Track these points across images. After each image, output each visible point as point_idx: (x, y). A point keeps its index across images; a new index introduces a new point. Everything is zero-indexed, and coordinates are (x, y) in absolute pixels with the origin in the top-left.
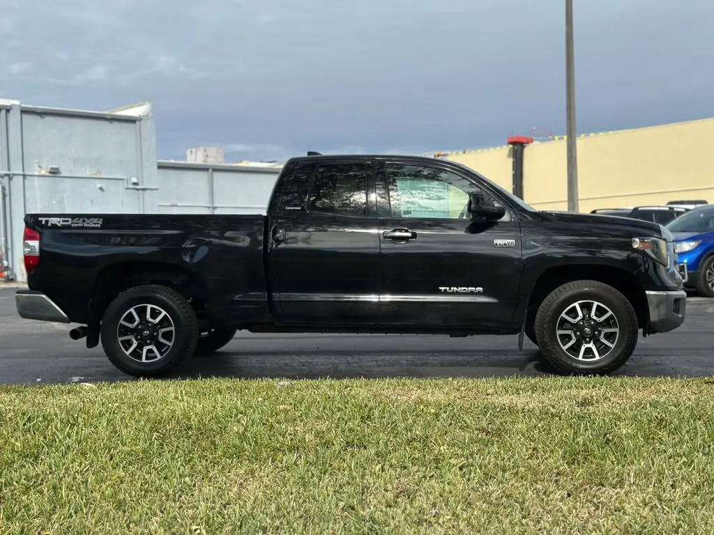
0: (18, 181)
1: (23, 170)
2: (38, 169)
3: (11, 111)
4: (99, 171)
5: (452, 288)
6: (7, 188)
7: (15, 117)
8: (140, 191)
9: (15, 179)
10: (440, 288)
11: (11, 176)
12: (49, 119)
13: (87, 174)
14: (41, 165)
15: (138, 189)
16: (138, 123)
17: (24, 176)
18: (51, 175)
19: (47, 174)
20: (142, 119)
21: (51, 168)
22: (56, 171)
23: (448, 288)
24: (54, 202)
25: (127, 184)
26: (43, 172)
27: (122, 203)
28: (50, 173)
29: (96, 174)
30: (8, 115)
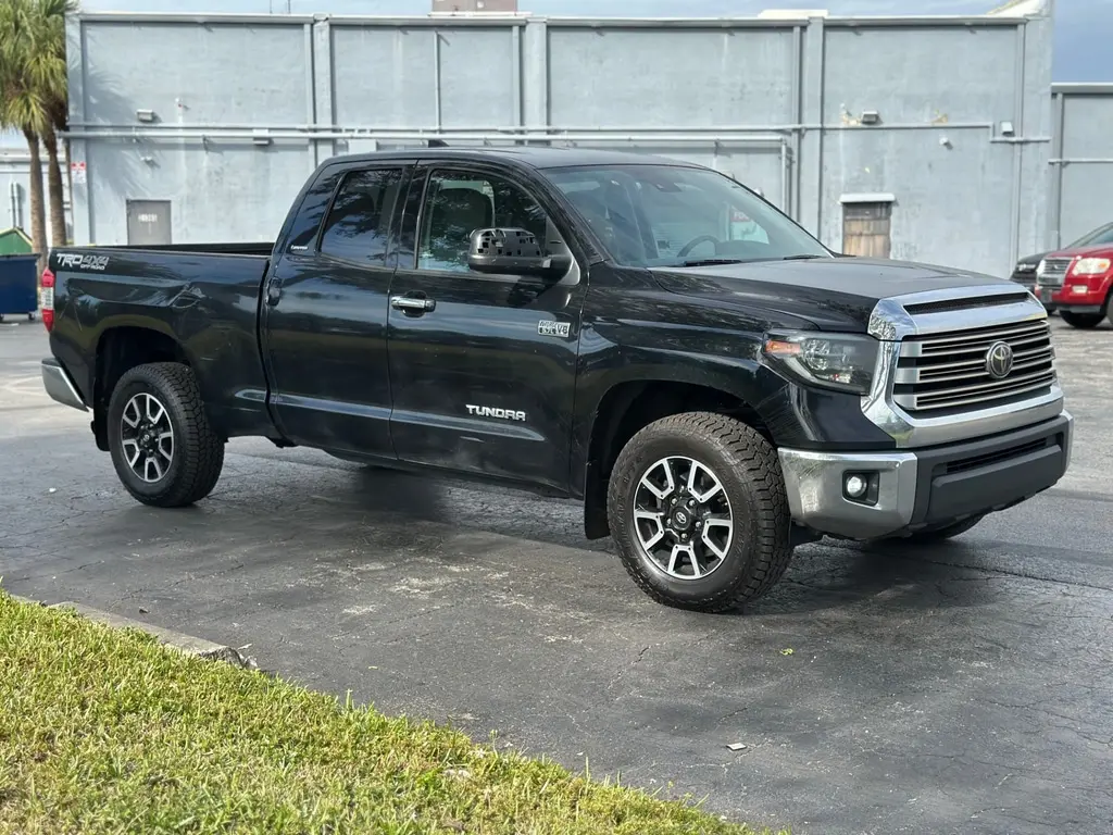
0: (812, 140)
1: (822, 122)
2: (845, 117)
3: (809, 29)
4: (945, 116)
5: (484, 408)
6: (795, 151)
7: (813, 37)
8: (1017, 147)
9: (808, 135)
10: (468, 406)
11: (803, 131)
12: (868, 35)
13: (926, 122)
14: (851, 111)
15: (1013, 143)
16: (1021, 27)
17: (822, 130)
18: (866, 126)
19: (860, 125)
20: (1028, 20)
21: (865, 116)
22: (874, 119)
23: (477, 408)
24: (867, 170)
25: (994, 135)
26: (853, 123)
27: (983, 167)
28: (864, 122)
29: (940, 121)
30: (804, 34)
